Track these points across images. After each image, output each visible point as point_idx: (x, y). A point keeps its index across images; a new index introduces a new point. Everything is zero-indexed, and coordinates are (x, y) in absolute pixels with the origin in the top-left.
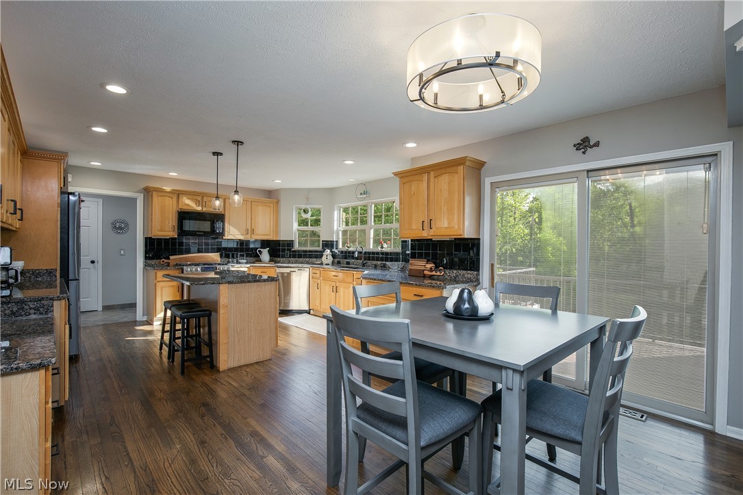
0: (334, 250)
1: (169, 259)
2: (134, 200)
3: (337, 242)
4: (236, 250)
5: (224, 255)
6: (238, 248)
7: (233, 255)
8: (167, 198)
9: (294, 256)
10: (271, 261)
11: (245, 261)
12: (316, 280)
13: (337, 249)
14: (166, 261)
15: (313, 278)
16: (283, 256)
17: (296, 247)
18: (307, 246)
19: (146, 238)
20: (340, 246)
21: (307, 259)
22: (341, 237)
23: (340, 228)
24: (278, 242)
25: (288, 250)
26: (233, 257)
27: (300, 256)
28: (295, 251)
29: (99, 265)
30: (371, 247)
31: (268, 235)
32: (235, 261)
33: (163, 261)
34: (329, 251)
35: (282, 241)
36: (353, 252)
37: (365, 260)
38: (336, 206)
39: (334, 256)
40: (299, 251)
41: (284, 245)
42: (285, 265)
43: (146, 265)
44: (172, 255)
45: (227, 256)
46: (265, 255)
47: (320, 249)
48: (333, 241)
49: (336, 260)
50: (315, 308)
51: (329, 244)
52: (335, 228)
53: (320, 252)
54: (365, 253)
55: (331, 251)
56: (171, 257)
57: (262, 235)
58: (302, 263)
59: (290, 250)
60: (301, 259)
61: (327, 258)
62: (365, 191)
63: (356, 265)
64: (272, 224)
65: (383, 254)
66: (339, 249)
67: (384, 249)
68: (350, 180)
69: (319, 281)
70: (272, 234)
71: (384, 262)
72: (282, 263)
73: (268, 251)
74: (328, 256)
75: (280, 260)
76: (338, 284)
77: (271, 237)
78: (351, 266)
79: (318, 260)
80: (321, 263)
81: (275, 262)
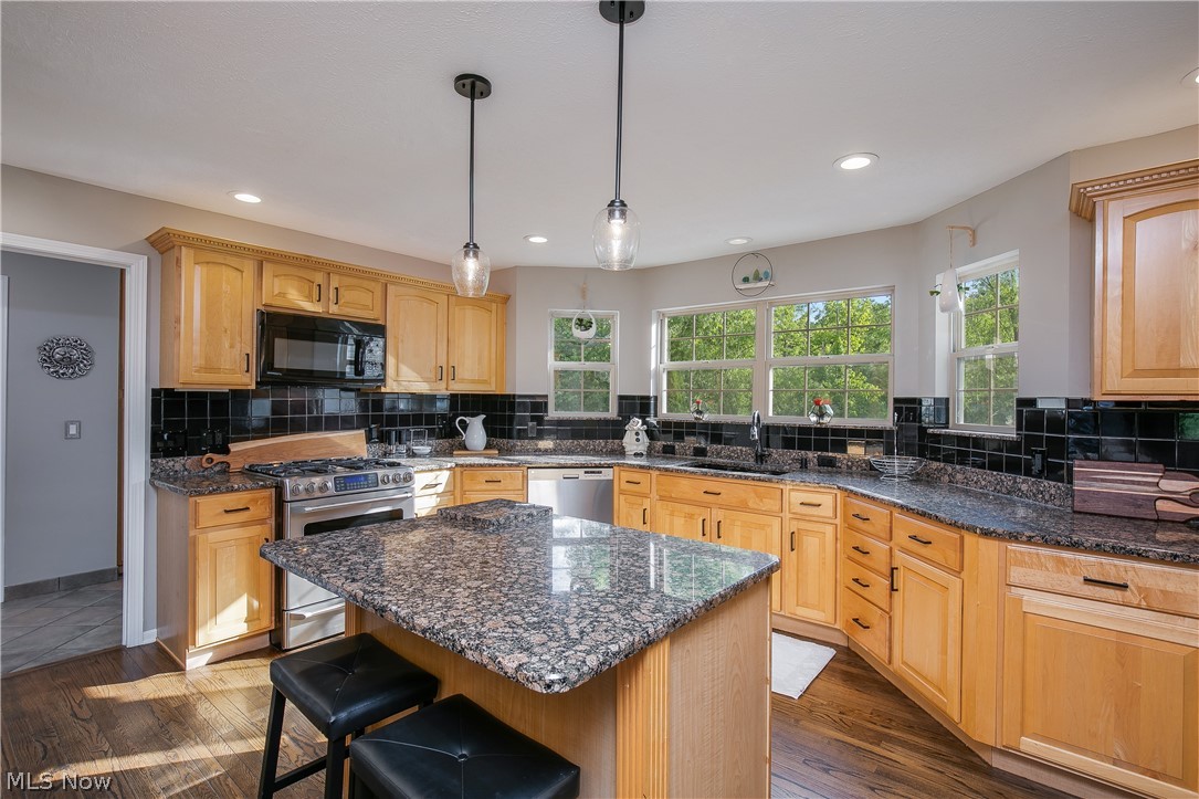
0: (651, 419)
1: (226, 451)
3: (656, 398)
4: (404, 421)
5: (375, 434)
6: (411, 416)
7: (398, 434)
8: (228, 271)
10: (489, 448)
11: (427, 450)
12: (637, 500)
13: (656, 416)
14: (217, 458)
15: (623, 494)
16: (522, 435)
17: (554, 411)
19: (155, 392)
20: (664, 409)
21: (582, 442)
22: (664, 386)
23: (662, 366)
25: (533, 418)
26: (400, 440)
28: (552, 422)
30: (770, 414)
31: (484, 382)
32: (403, 449)
33: (210, 461)
34: (639, 421)
35: (521, 396)
36: (746, 428)
38: (654, 312)
39: (650, 434)
40: (561, 422)
41: (523, 407)
43: (155, 476)
44: (236, 441)
45: (384, 438)
46: (476, 433)
47: (614, 414)
48: (648, 398)
49: (659, 444)
51: (638, 405)
52: (653, 366)
53: (618, 423)
55: (644, 423)
56: (234, 447)
57: (473, 382)
59: (538, 419)
60: (567, 443)
61: (638, 440)
62: (757, 272)
63: (730, 457)
64: (493, 356)
65: (822, 431)
66: (660, 417)
67: (826, 420)
68: (732, 242)
69: (647, 504)
70: (494, 379)
71: (830, 454)
72: (521, 453)
73: (485, 423)
74: (637, 434)
75: (514, 446)
76: (718, 514)
77: (491, 388)
78: (714, 460)
79: (612, 444)
80: (622, 453)
81: (503, 452)
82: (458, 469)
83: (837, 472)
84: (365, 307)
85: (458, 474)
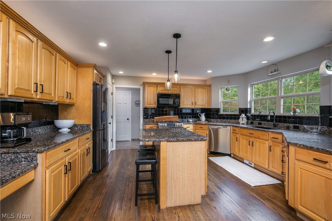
0: (249, 115)
1: (154, 119)
2: (139, 89)
3: (250, 109)
4: (190, 114)
5: (180, 116)
6: (191, 113)
7: (185, 117)
8: (152, 87)
9: (220, 118)
10: (206, 120)
11: (192, 120)
12: (236, 135)
14: (152, 119)
15: (233, 133)
16: (213, 118)
17: (222, 112)
18: (228, 111)
19: (144, 108)
20: (253, 112)
21: (228, 120)
22: (253, 105)
23: (252, 99)
24: (210, 109)
25: (216, 114)
26: (185, 118)
27: (224, 118)
28: (221, 115)
29: (130, 120)
30: (282, 112)
31: (204, 105)
32: (186, 120)
33: (151, 120)
34: (244, 115)
35: (213, 109)
36: (266, 116)
37: (276, 122)
38: (249, 84)
39: (248, 118)
40: (223, 115)
41: (214, 111)
42: (214, 124)
43: (144, 122)
44: (155, 117)
45: (182, 118)
46: (203, 118)
47: (237, 113)
48: (247, 109)
49: (250, 121)
50: (235, 153)
51: (244, 111)
52: (249, 99)
53: (238, 115)
54: (277, 116)
55: (246, 115)
56: (155, 118)
57: (201, 105)
58: (225, 122)
59: (217, 114)
60: (225, 120)
61: (243, 120)
62: (275, 69)
63: (268, 125)
64: (206, 99)
65: (295, 117)
66: (251, 114)
67: (297, 114)
68: (262, 63)
69: (238, 136)
70: (207, 105)
71: (297, 125)
72: (213, 122)
73: (205, 115)
74: (243, 118)
75: (211, 120)
76: (253, 139)
77: (206, 107)
78: (263, 126)
79: (236, 121)
80: (239, 123)
81: (209, 122)
82: (194, 124)
83: (300, 131)
84: (176, 91)
85: (194, 126)
